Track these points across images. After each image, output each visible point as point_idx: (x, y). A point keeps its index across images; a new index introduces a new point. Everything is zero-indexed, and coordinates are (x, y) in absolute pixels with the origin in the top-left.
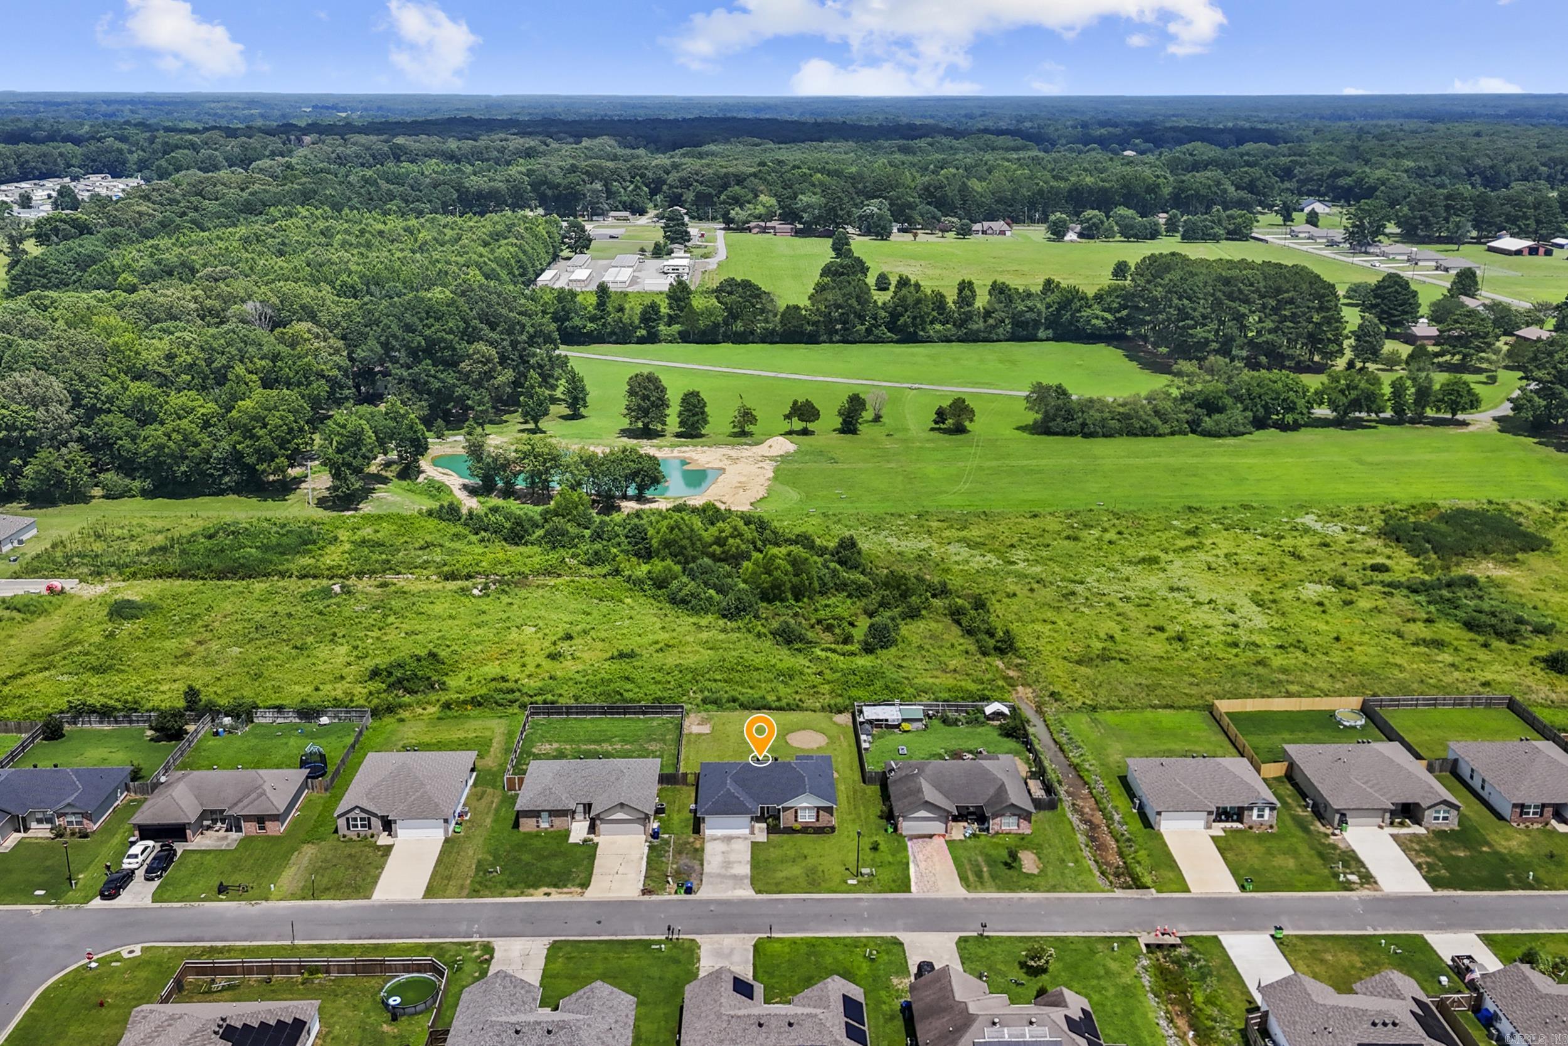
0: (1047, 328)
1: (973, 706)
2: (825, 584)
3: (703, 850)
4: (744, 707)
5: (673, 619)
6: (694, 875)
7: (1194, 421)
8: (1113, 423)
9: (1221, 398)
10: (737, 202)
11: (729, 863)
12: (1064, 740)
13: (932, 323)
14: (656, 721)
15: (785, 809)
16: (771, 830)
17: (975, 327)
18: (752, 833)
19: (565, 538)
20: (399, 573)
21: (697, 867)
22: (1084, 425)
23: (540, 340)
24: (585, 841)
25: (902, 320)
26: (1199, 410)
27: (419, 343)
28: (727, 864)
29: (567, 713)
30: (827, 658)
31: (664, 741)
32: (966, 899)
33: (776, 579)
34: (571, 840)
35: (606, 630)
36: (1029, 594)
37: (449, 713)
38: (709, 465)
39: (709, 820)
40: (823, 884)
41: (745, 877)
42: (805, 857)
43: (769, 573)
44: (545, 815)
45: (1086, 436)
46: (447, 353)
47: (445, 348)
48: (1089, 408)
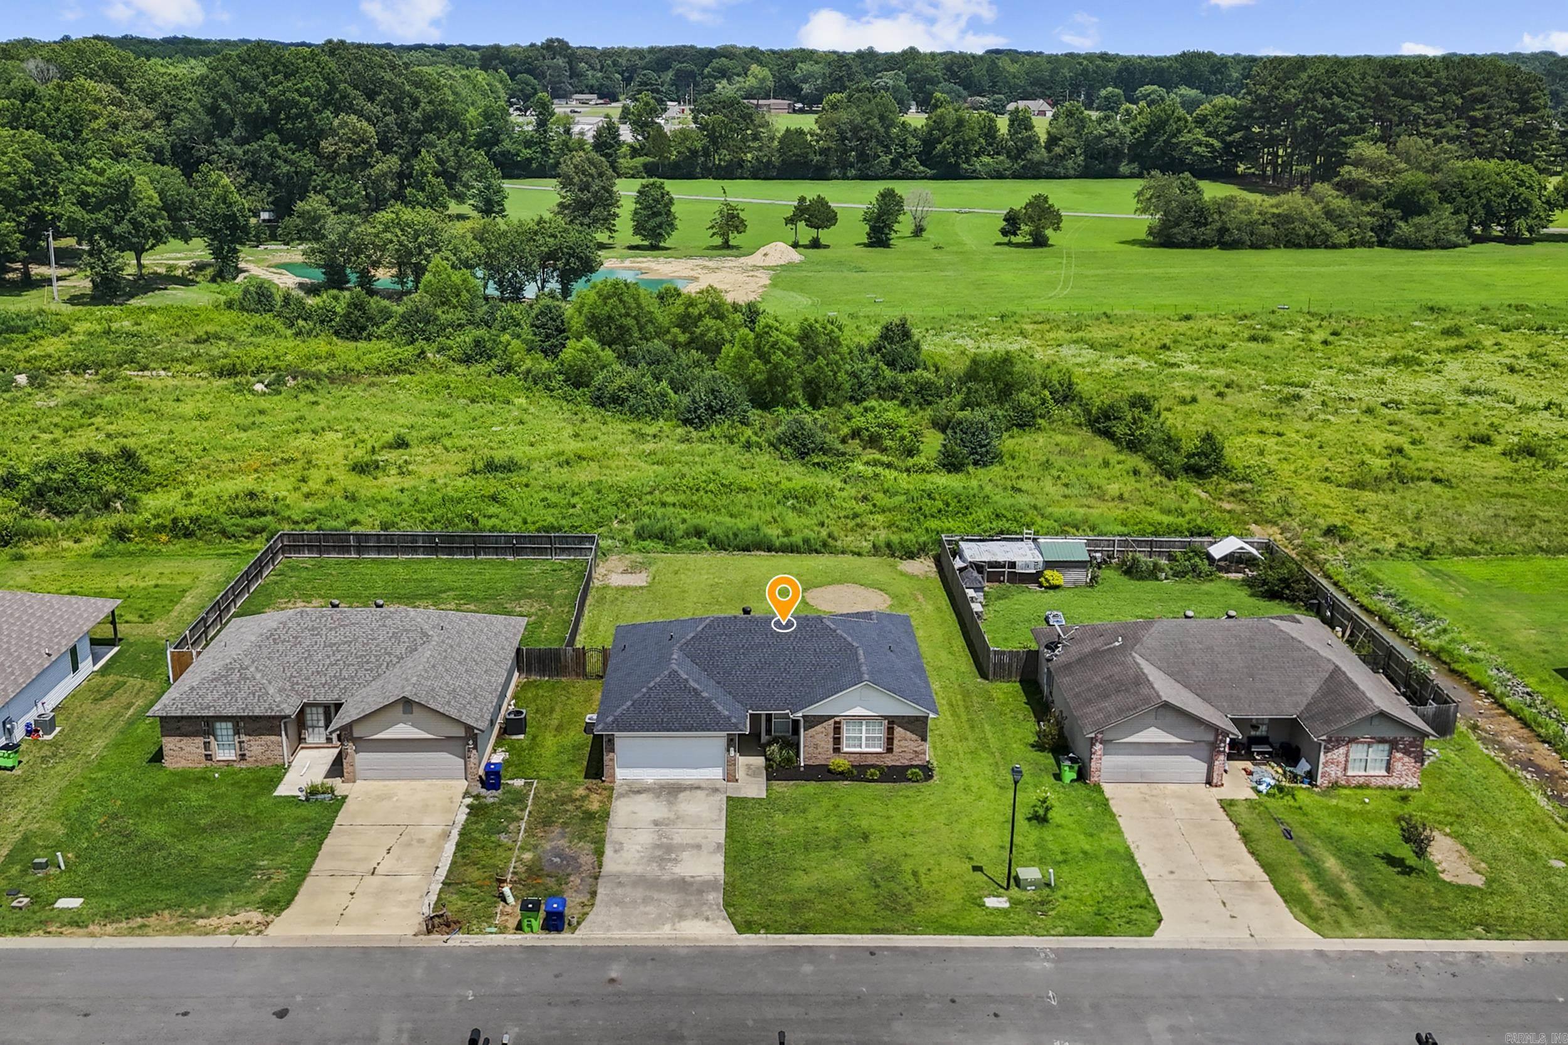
0: (1131, 162)
1: (1184, 545)
2: (862, 385)
3: (605, 816)
4: (718, 544)
5: (596, 424)
6: (575, 880)
7: (1381, 227)
8: (1268, 229)
9: (1422, 193)
10: (724, 76)
11: (669, 848)
12: (1388, 606)
13: (977, 155)
14: (537, 567)
15: (813, 721)
16: (776, 772)
17: (1036, 157)
18: (731, 777)
19: (431, 328)
20: (144, 368)
21: (587, 859)
22: (1223, 230)
23: (443, 126)
24: (313, 791)
25: (939, 147)
26: (1389, 211)
27: (259, 108)
28: (666, 852)
29: (360, 550)
30: (877, 475)
31: (549, 599)
32: (1320, 954)
33: (776, 366)
34: (282, 790)
35: (471, 438)
36: (1218, 399)
37: (121, 546)
38: (676, 274)
39: (625, 744)
40: (919, 909)
41: (707, 886)
42: (866, 837)
43: (764, 357)
44: (224, 729)
45: (1225, 246)
46: (301, 124)
47: (297, 116)
48: (1229, 207)
